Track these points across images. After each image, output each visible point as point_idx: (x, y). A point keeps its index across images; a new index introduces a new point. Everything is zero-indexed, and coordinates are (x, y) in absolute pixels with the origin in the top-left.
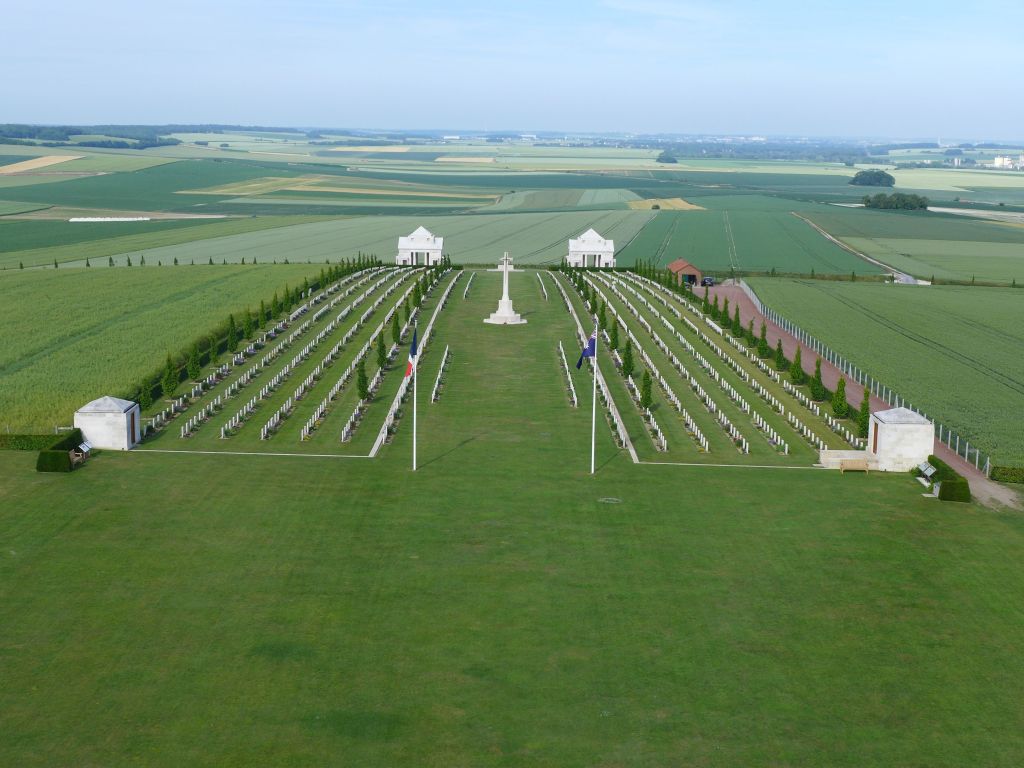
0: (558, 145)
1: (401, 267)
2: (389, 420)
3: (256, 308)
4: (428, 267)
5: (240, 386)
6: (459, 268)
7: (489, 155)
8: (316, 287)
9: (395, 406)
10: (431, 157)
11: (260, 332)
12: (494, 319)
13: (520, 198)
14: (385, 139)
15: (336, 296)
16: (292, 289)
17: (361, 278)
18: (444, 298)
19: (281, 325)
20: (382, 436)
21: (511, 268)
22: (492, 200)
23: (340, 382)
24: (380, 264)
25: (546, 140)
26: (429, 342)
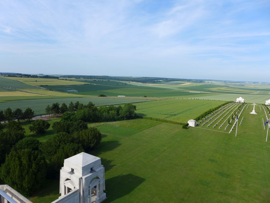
0: (265, 84)
1: (237, 103)
2: (233, 128)
3: (214, 108)
4: (241, 103)
5: (211, 119)
6: (246, 104)
7: (253, 85)
8: (223, 105)
9: (234, 125)
10: (243, 85)
11: (214, 111)
12: (251, 113)
13: (258, 92)
14: (236, 82)
15: (226, 107)
16: (219, 105)
17: (230, 104)
18: (243, 109)
19: (217, 111)
20: (231, 130)
21: (255, 104)
22: (253, 92)
23: (226, 121)
24: (233, 102)
25: (263, 83)
26: (240, 116)
